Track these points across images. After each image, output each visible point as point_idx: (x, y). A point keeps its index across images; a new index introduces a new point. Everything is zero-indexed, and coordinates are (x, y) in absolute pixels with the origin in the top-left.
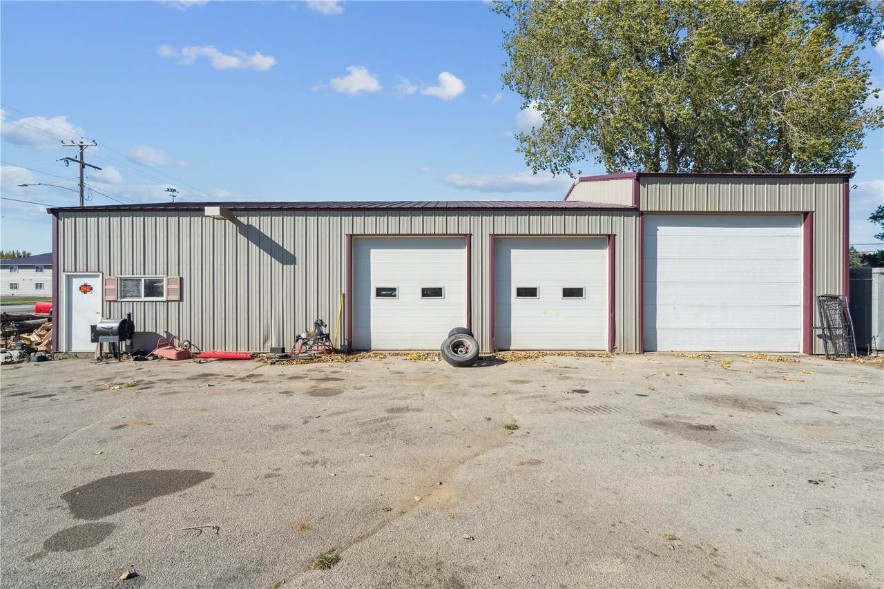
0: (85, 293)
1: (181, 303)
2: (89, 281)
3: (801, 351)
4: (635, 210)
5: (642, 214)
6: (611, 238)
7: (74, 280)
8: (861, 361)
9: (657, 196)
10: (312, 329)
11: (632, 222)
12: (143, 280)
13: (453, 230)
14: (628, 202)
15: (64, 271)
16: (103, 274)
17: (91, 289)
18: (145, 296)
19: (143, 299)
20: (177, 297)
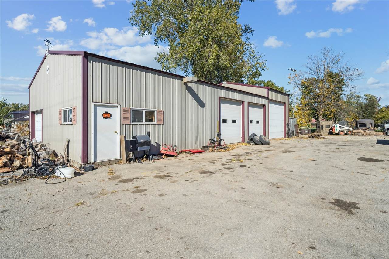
0: (106, 118)
1: (163, 125)
2: (109, 110)
3: (284, 137)
6: (265, 105)
7: (98, 109)
8: (291, 140)
12: (144, 112)
15: (93, 102)
16: (120, 106)
17: (111, 116)
18: (146, 121)
19: (144, 123)
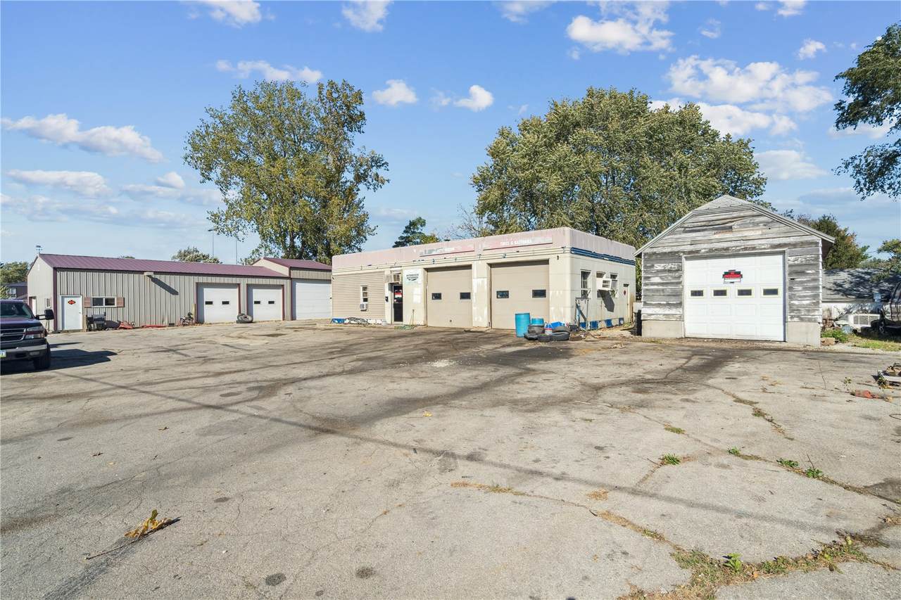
1: (124, 308)
4: (289, 278)
5: (291, 279)
6: (283, 286)
7: (66, 299)
9: (295, 274)
10: (187, 316)
11: (289, 281)
12: (104, 299)
13: (234, 282)
14: (287, 275)
15: (60, 295)
16: (82, 296)
18: (106, 305)
20: (122, 305)
